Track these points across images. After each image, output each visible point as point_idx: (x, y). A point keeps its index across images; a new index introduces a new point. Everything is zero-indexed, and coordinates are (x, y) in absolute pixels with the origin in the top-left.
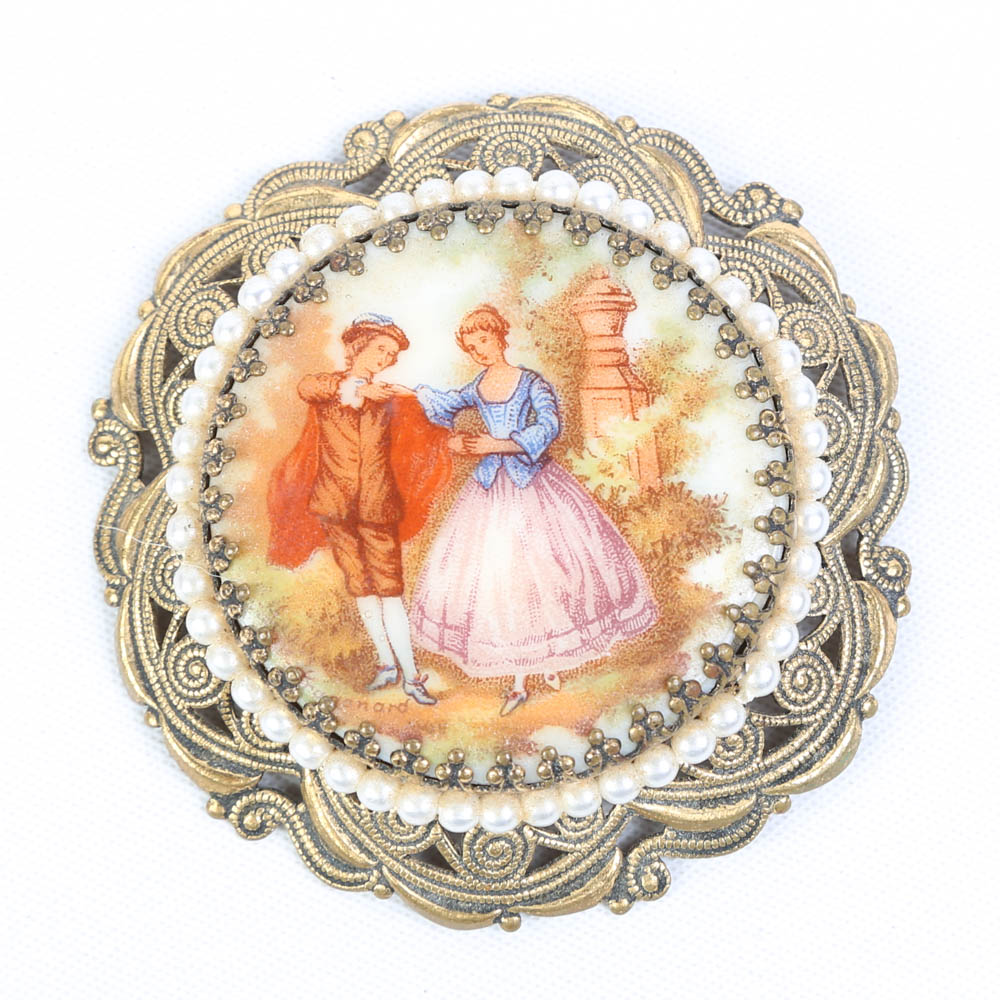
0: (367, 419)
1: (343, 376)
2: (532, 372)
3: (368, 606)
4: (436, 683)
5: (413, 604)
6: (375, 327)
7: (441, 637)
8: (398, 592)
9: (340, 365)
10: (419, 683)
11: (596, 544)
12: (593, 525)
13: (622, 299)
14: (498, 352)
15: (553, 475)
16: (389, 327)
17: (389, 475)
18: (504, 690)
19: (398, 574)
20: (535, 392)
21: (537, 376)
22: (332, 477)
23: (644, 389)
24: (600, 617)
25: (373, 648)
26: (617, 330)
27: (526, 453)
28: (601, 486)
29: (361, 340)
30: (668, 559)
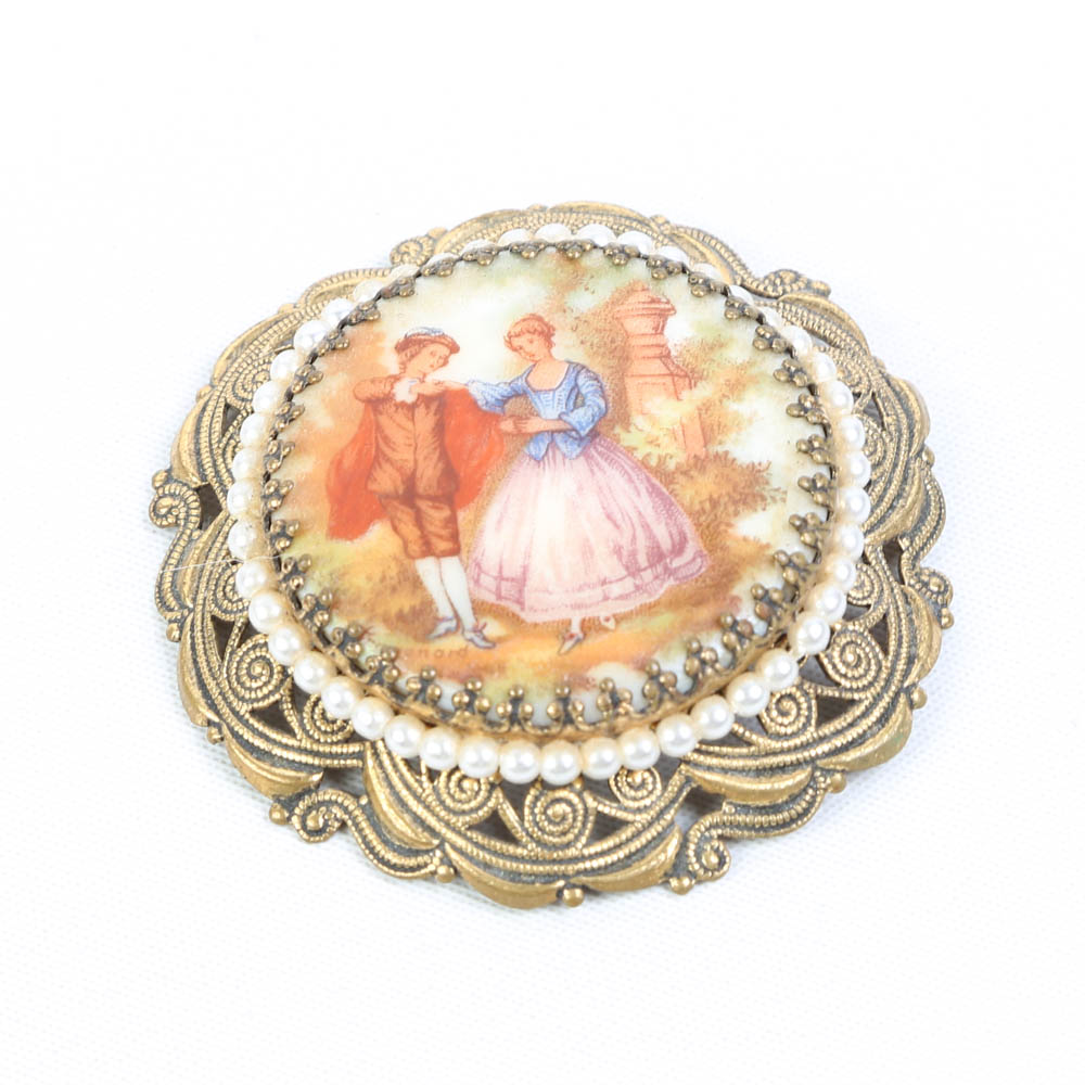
0: (420, 412)
1: (396, 378)
2: (578, 364)
3: (426, 568)
4: (494, 629)
5: (470, 561)
6: (427, 337)
7: (498, 589)
8: (455, 551)
9: (394, 369)
10: (478, 630)
11: (646, 504)
12: (642, 488)
13: (662, 306)
14: (546, 351)
15: (602, 446)
16: (439, 336)
17: (444, 455)
18: (562, 632)
19: (455, 537)
20: (581, 381)
21: (583, 367)
22: (388, 460)
23: (686, 376)
24: (651, 566)
25: (431, 602)
26: (659, 330)
27: (574, 429)
28: (649, 455)
29: (413, 349)
30: (716, 516)
